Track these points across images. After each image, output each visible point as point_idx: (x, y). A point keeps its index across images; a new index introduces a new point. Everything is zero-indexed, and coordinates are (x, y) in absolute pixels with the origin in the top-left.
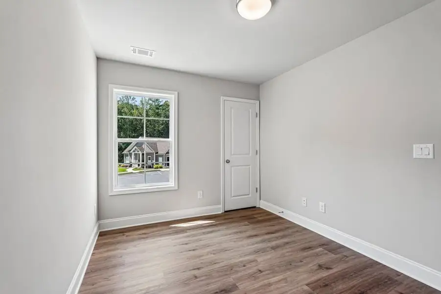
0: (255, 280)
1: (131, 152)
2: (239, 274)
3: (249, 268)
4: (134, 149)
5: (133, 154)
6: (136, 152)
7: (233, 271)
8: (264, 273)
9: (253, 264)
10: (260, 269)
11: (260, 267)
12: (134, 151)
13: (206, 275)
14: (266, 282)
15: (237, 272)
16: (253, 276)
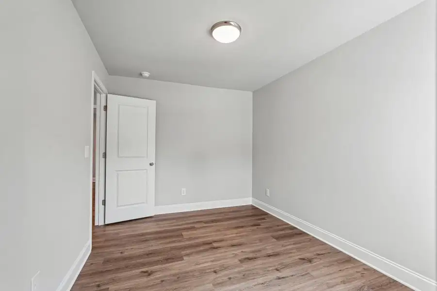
0: (224, 265)
2: (236, 270)
3: (225, 276)
7: (244, 273)
8: (212, 270)
9: (220, 280)
10: (215, 274)
11: (213, 276)
13: (269, 271)
14: (215, 263)
15: (239, 272)
16: (224, 268)
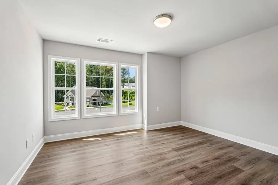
1: (68, 96)
4: (70, 94)
5: (69, 97)
6: (71, 96)
12: (70, 95)
